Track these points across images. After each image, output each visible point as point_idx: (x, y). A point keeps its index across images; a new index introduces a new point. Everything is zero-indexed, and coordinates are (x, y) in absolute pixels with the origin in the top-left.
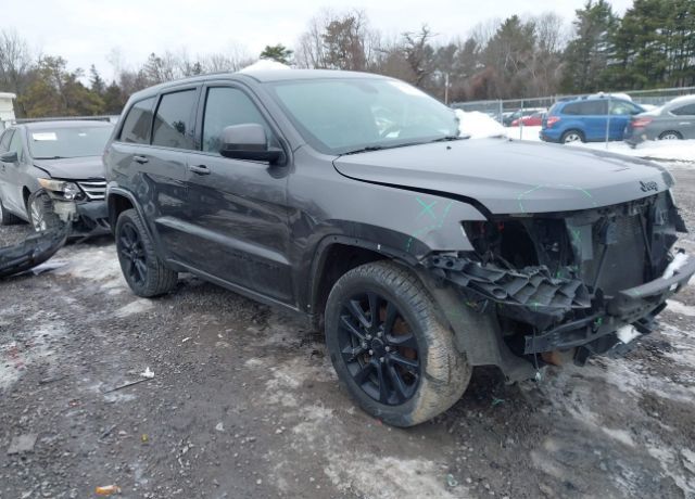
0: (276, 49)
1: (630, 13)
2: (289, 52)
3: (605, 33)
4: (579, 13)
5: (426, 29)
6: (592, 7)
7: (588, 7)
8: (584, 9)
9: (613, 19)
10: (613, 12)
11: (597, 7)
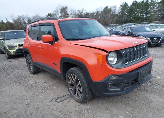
0: (50, 14)
1: (131, 5)
2: (53, 15)
3: (127, 10)
4: (121, 5)
5: (83, 9)
6: (124, 4)
7: (123, 4)
8: (122, 4)
9: (128, 7)
10: (128, 5)
11: (125, 4)
